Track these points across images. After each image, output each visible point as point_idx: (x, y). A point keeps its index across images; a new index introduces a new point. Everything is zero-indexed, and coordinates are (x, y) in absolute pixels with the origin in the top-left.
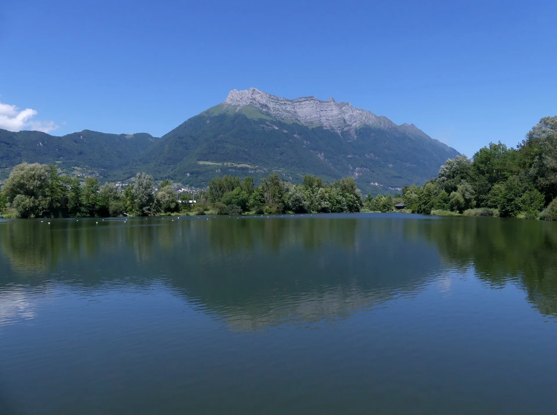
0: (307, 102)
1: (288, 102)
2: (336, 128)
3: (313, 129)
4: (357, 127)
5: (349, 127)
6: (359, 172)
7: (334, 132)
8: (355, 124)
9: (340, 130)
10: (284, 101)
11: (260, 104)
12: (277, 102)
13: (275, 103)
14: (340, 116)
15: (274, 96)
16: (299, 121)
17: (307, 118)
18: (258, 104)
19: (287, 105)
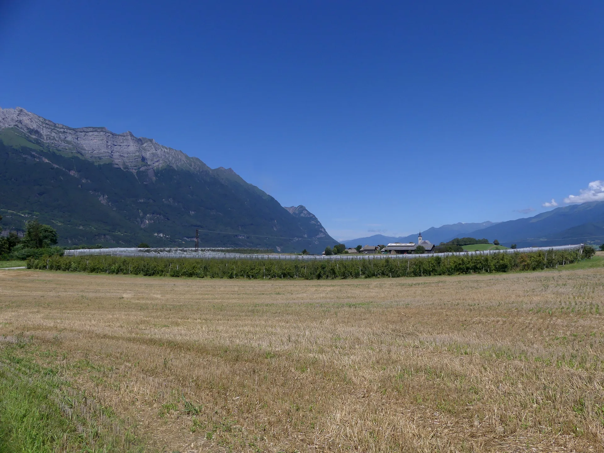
0: (96, 133)
1: (68, 130)
2: (131, 167)
3: (99, 165)
4: (159, 168)
5: (147, 167)
6: (150, 219)
7: (127, 171)
8: (157, 164)
9: (136, 169)
10: (64, 129)
11: (28, 129)
12: (52, 129)
13: (50, 130)
14: (137, 154)
15: (49, 121)
16: (81, 154)
17: (95, 152)
18: (25, 129)
19: (68, 134)
